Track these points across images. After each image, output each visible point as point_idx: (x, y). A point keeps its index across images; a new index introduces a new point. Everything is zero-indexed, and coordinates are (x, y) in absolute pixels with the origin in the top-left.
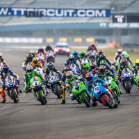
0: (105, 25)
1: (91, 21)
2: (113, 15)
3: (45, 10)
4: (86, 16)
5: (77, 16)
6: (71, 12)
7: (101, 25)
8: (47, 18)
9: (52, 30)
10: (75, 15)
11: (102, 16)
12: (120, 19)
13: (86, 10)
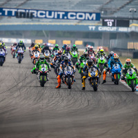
0: (94, 28)
1: (80, 24)
2: (104, 19)
3: (35, 12)
4: (76, 19)
5: (67, 19)
6: (61, 14)
7: (90, 27)
8: (37, 19)
9: (42, 31)
10: (65, 17)
11: (92, 19)
12: (110, 23)
13: (76, 13)
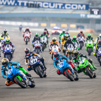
0: (84, 15)
1: (74, 13)
2: (91, 9)
3: (41, 3)
4: (71, 9)
5: (65, 8)
6: (60, 5)
7: (81, 15)
8: (43, 9)
9: (45, 18)
10: (63, 8)
11: (83, 9)
12: (96, 12)
13: (71, 4)
